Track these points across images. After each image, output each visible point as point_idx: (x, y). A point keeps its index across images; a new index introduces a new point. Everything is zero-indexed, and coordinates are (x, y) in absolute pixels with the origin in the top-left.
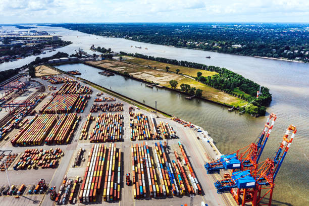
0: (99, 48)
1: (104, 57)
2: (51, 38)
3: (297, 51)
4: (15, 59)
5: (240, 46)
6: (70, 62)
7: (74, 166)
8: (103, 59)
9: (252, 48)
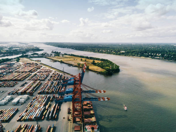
0: (55, 52)
1: (55, 55)
2: (34, 48)
3: (150, 54)
4: (12, 55)
5: (124, 52)
6: (39, 57)
7: (21, 86)
8: (55, 56)
9: (129, 52)
